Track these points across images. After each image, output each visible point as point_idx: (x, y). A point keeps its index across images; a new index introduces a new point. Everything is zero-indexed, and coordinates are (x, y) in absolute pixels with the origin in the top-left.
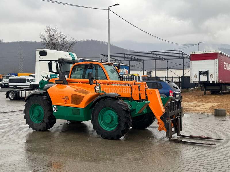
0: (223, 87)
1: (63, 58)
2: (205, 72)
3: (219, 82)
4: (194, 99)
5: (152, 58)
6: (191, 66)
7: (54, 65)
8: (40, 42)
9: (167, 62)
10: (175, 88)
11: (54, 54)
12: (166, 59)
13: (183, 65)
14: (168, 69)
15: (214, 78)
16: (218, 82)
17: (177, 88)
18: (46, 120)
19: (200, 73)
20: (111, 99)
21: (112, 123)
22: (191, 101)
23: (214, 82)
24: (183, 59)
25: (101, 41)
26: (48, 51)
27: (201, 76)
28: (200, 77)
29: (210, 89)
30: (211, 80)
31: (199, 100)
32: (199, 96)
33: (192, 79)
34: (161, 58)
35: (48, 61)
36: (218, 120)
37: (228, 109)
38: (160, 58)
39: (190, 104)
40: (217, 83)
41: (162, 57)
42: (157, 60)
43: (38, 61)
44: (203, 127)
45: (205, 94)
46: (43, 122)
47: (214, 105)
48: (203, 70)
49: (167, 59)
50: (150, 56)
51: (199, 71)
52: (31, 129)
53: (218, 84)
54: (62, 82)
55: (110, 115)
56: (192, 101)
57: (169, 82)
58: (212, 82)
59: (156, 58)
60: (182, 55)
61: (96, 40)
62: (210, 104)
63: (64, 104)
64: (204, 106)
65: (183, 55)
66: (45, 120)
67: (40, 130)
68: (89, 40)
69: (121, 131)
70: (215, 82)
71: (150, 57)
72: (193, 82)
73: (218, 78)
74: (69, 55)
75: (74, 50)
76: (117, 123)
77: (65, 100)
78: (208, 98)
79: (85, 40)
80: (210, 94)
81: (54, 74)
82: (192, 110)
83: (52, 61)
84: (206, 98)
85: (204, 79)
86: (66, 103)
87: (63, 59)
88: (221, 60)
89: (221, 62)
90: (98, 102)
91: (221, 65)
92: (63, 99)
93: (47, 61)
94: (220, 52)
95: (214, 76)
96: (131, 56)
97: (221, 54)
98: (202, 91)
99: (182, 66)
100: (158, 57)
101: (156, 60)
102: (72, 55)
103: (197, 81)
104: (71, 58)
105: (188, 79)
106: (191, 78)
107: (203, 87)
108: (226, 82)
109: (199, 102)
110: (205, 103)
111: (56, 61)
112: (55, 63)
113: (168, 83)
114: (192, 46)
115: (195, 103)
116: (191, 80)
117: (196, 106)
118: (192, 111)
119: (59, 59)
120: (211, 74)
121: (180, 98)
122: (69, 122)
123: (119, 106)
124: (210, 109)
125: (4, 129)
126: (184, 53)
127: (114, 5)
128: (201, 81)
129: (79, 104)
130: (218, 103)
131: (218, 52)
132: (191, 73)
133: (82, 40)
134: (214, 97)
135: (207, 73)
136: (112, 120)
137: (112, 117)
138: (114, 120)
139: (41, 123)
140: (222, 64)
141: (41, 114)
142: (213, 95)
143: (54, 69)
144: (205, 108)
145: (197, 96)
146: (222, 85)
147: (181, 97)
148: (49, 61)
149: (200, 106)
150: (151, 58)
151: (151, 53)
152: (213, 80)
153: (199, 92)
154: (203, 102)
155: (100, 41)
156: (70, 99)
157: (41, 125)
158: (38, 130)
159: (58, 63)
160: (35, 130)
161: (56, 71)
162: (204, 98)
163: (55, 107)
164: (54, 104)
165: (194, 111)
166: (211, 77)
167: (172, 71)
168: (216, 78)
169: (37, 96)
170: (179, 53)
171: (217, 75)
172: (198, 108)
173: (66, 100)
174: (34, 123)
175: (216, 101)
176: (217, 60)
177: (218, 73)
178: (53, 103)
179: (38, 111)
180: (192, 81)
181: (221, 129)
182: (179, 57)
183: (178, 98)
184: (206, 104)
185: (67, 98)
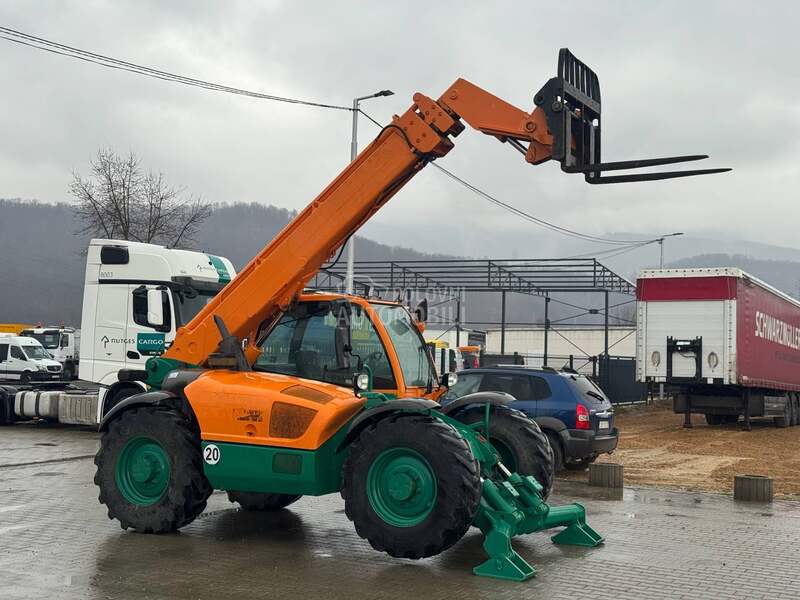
0: (753, 400)
1: (188, 274)
2: (688, 343)
3: (738, 380)
4: (652, 442)
5: (493, 284)
6: (639, 319)
7: (155, 298)
8: (53, 204)
9: (548, 300)
10: (596, 396)
11: (153, 260)
12: (543, 291)
13: (607, 313)
14: (547, 326)
15: (722, 368)
16: (734, 382)
17: (602, 400)
18: (177, 497)
19: (672, 347)
20: (417, 421)
21: (413, 500)
22: (641, 447)
23: (722, 380)
24: (607, 291)
25: (290, 210)
26: (133, 247)
27: (677, 358)
28: (673, 360)
29: (704, 408)
30: (710, 374)
31: (670, 445)
32: (667, 431)
33: (644, 369)
34: (526, 284)
35: (131, 286)
36: (749, 513)
37: (778, 477)
38: (522, 284)
39: (642, 456)
40: (733, 385)
41: (529, 283)
42: (510, 290)
43: (94, 283)
44: (701, 535)
45: (688, 425)
46: (163, 505)
47: (727, 462)
48: (684, 336)
49: (547, 291)
50: (487, 274)
51: (670, 341)
52: (116, 522)
53: (736, 391)
54: (231, 362)
55: (408, 472)
56: (647, 448)
57: (574, 375)
58: (715, 379)
59: (508, 284)
60: (602, 279)
61: (271, 207)
62: (710, 459)
63: (244, 438)
64: (692, 467)
65: (606, 279)
66: (171, 497)
67: (148, 531)
68: (245, 204)
69: (444, 534)
70: (726, 382)
71: (487, 280)
72: (648, 378)
73: (734, 368)
74: (210, 263)
75: (198, 242)
76: (431, 505)
77: (246, 423)
78: (700, 440)
79: (230, 203)
80: (706, 423)
81: (152, 331)
82: (650, 478)
83: (148, 286)
84: (694, 439)
85: (684, 367)
86: (251, 434)
87: (188, 279)
88: (747, 302)
89: (747, 308)
90: (370, 427)
91: (747, 320)
92: (241, 419)
93: (126, 285)
94: (742, 277)
95: (720, 360)
96: (416, 273)
97: (747, 281)
98: (677, 412)
99: (600, 318)
100: (512, 280)
101: (507, 293)
102: (220, 266)
103: (660, 374)
104: (218, 277)
105: (630, 365)
106: (639, 365)
107: (681, 400)
108: (762, 383)
109: (672, 450)
110: (691, 457)
111: (162, 285)
112: (160, 291)
113: (572, 377)
114: (638, 246)
115: (656, 454)
116: (638, 372)
117: (663, 466)
118: (653, 483)
119: (175, 278)
120: (712, 354)
121: (611, 435)
122: (237, 505)
123: (444, 446)
124: (717, 475)
125: (15, 523)
126: (608, 271)
127: (376, 95)
128: (673, 375)
129: (299, 435)
130: (739, 459)
131: (736, 275)
132: (638, 346)
133: (217, 204)
134: (720, 436)
135: (696, 347)
136: (414, 493)
137: (416, 481)
138: (419, 493)
139: (155, 504)
140: (748, 316)
141: (159, 473)
142: (717, 428)
143: (155, 315)
144: (697, 472)
145: (658, 429)
146: (749, 393)
147: (614, 432)
148: (138, 286)
149: (678, 466)
150: (489, 282)
151: (489, 267)
152: (718, 375)
153: (663, 417)
154: (684, 450)
155: (285, 210)
156: (266, 417)
157: (157, 514)
158: (143, 529)
159: (169, 291)
160: (129, 529)
161: (160, 321)
162: (685, 437)
163: (212, 447)
164: (208, 436)
165: (660, 483)
166: (709, 362)
167: (562, 333)
168: (728, 368)
169: (152, 412)
170: (592, 268)
171: (733, 358)
172: (674, 472)
173: (250, 422)
174: (129, 504)
175: (730, 449)
176: (734, 303)
177: (734, 350)
178: (204, 434)
179: (148, 464)
180: (644, 375)
181: (762, 543)
182: (592, 284)
183: (604, 432)
184: (697, 458)
185: (255, 416)
